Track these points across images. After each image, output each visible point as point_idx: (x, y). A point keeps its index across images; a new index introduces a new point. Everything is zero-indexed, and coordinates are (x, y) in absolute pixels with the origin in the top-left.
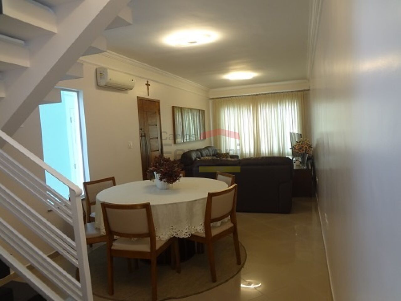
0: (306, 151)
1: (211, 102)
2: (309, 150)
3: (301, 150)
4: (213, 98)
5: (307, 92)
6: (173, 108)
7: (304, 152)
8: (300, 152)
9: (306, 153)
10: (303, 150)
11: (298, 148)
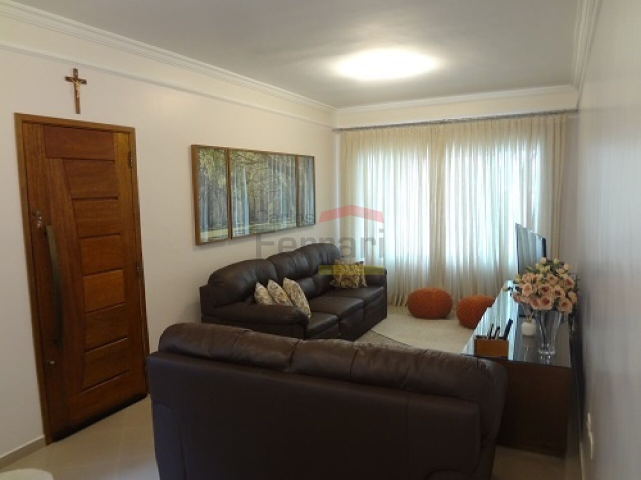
0: (556, 304)
1: (337, 137)
2: (567, 300)
3: (539, 301)
4: (341, 130)
5: (571, 116)
6: (195, 150)
7: (549, 307)
8: (536, 304)
9: (555, 309)
10: (546, 302)
11: (531, 292)
